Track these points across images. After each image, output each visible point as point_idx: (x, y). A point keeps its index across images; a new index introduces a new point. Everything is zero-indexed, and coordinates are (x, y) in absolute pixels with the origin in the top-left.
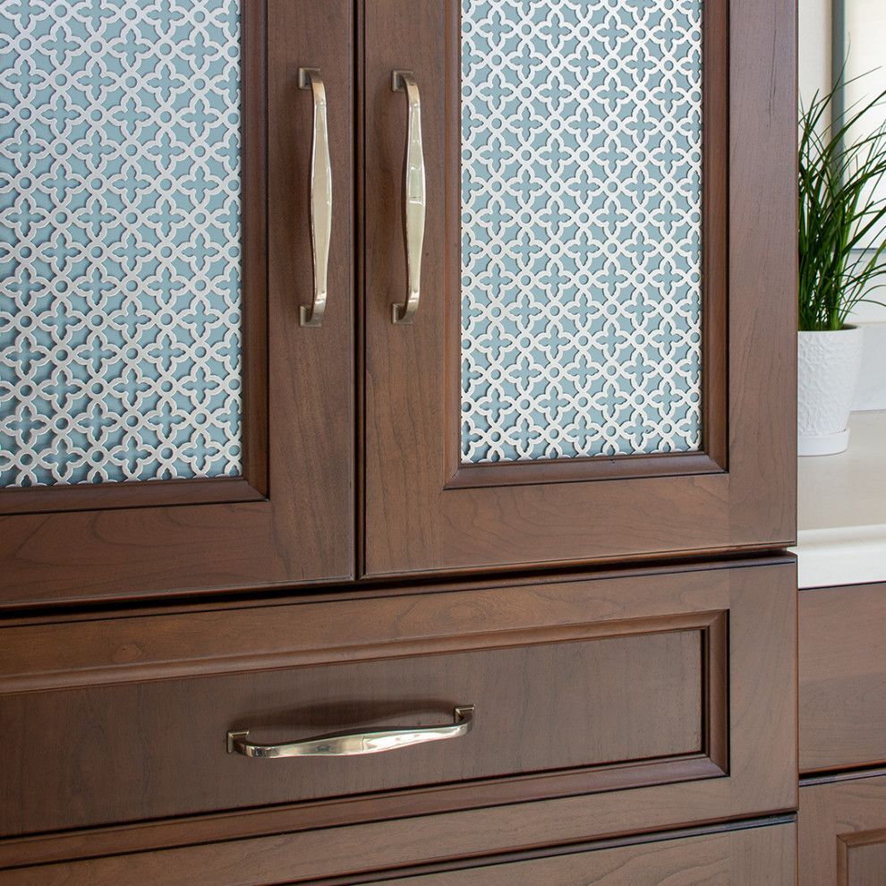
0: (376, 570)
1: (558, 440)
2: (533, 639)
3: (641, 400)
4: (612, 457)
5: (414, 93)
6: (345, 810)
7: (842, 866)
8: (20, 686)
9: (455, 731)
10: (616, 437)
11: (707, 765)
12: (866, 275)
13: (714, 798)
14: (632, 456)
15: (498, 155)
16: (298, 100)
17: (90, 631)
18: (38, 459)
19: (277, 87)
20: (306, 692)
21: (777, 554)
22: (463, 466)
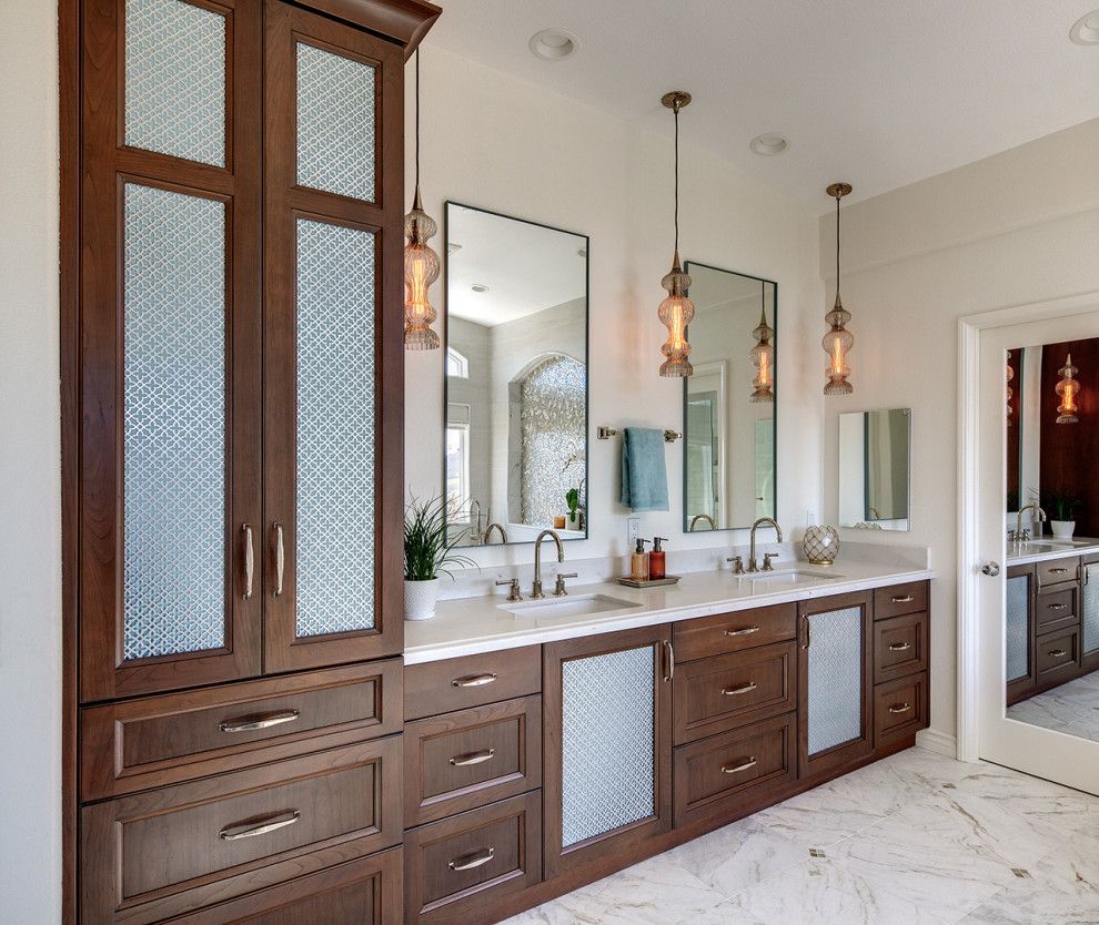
0: (268, 671)
1: (328, 628)
2: (320, 688)
3: (355, 614)
4: (346, 632)
5: (280, 529)
6: (257, 745)
7: (421, 747)
8: (149, 717)
9: (294, 718)
10: (347, 626)
11: (375, 721)
12: (441, 561)
13: (377, 730)
14: (352, 631)
15: (309, 545)
16: (243, 533)
17: (173, 698)
18: (156, 647)
19: (237, 529)
20: (246, 710)
21: (399, 656)
22: (297, 638)
